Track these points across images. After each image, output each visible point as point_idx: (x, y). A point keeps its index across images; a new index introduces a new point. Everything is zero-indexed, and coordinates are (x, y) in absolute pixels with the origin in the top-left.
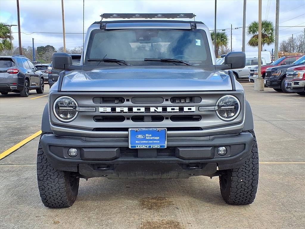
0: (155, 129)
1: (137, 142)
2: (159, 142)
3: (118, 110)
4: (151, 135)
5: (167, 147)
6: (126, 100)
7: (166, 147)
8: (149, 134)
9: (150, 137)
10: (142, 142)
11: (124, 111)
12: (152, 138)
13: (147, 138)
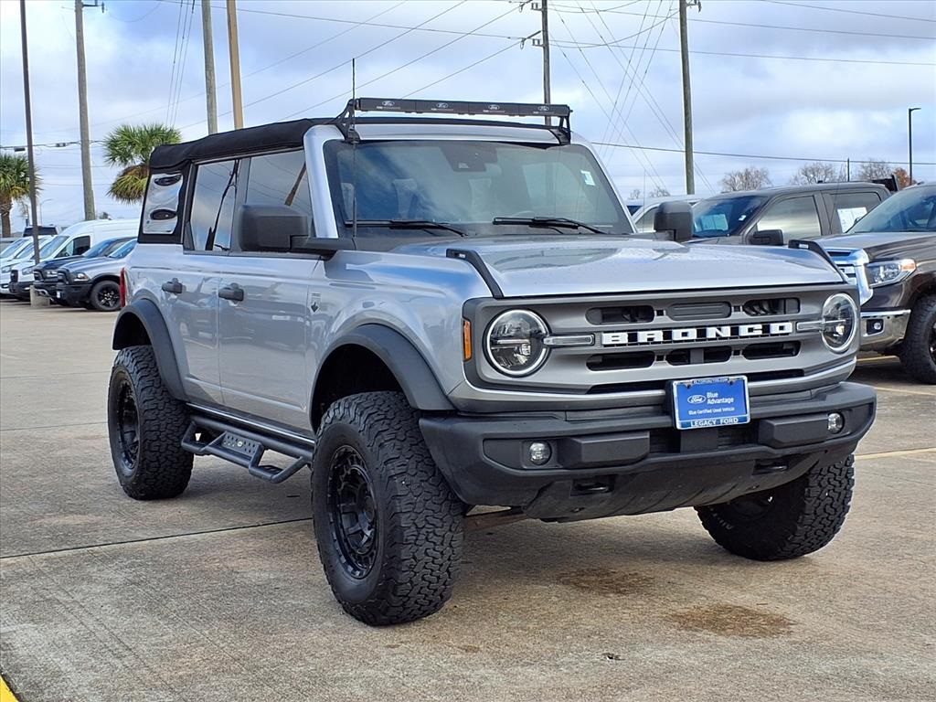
0: (725, 379)
1: (691, 413)
2: (733, 409)
3: (643, 337)
4: (716, 395)
5: (751, 420)
6: (655, 312)
7: (748, 421)
8: (713, 393)
9: (715, 398)
10: (701, 412)
11: (655, 340)
12: (719, 401)
13: (709, 402)
